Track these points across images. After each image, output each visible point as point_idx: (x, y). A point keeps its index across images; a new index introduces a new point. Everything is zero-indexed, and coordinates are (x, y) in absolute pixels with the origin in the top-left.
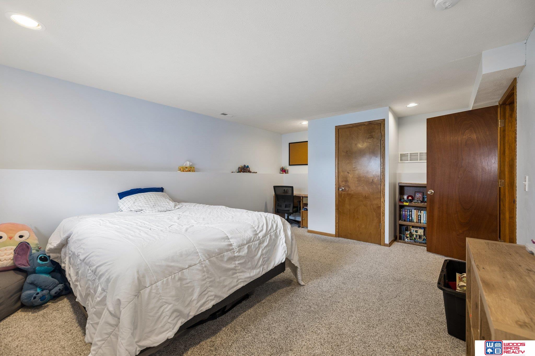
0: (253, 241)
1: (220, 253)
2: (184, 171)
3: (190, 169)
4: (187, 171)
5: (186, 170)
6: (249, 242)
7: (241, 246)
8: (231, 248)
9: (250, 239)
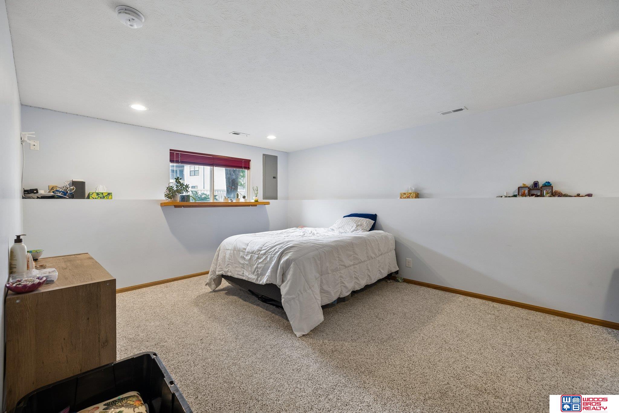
0: (255, 254)
1: (239, 251)
2: (402, 197)
3: (409, 196)
4: (405, 198)
5: (405, 196)
6: (252, 253)
7: (248, 253)
8: (244, 251)
9: (254, 251)
